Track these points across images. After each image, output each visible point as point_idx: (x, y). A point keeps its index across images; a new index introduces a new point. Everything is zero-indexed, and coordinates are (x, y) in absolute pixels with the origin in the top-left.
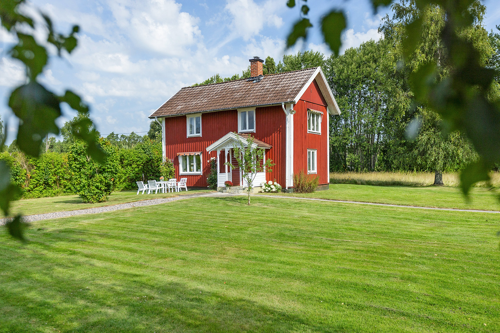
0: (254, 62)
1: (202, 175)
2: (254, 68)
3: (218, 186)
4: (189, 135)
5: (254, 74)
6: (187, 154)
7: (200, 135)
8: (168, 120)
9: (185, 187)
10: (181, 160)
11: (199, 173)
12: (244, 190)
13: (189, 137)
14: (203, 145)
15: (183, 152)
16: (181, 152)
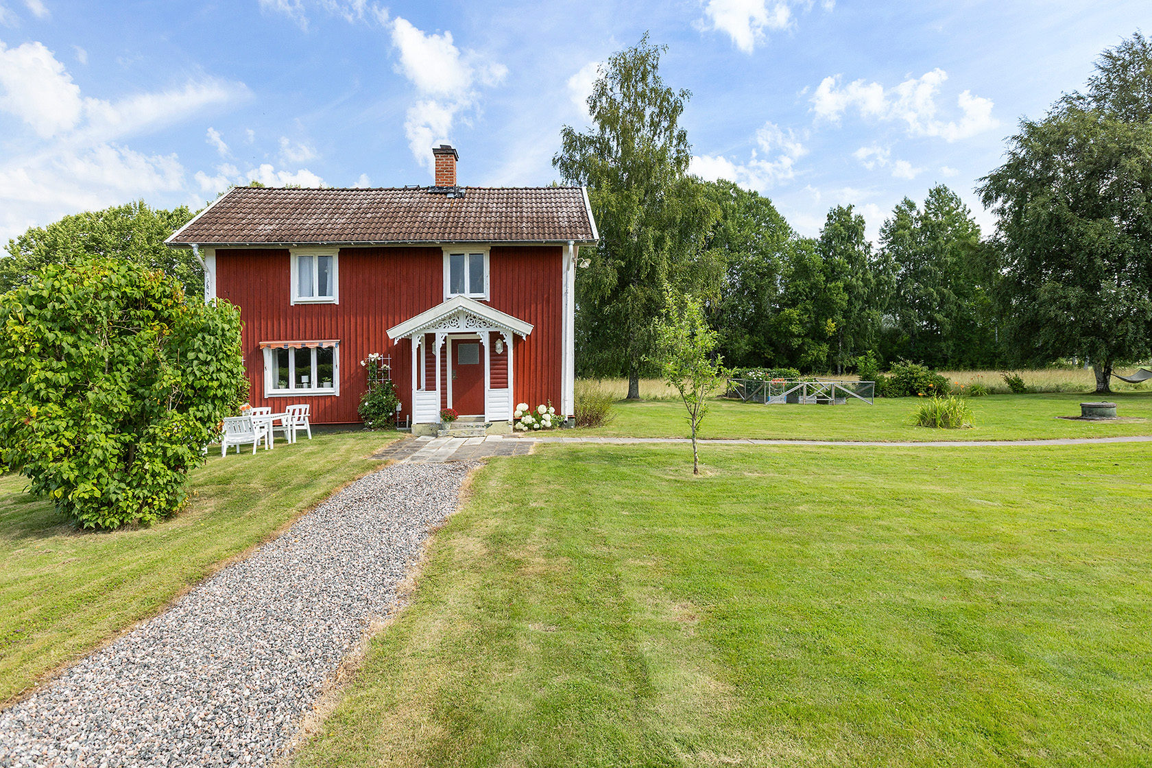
0: (444, 156)
1: (338, 395)
2: (445, 168)
3: (414, 422)
4: (295, 298)
5: (444, 180)
6: (294, 345)
7: (334, 298)
8: (226, 256)
9: (307, 427)
10: (269, 360)
11: (326, 390)
12: (487, 427)
13: (300, 303)
14: (342, 325)
15: (270, 340)
16: (267, 340)
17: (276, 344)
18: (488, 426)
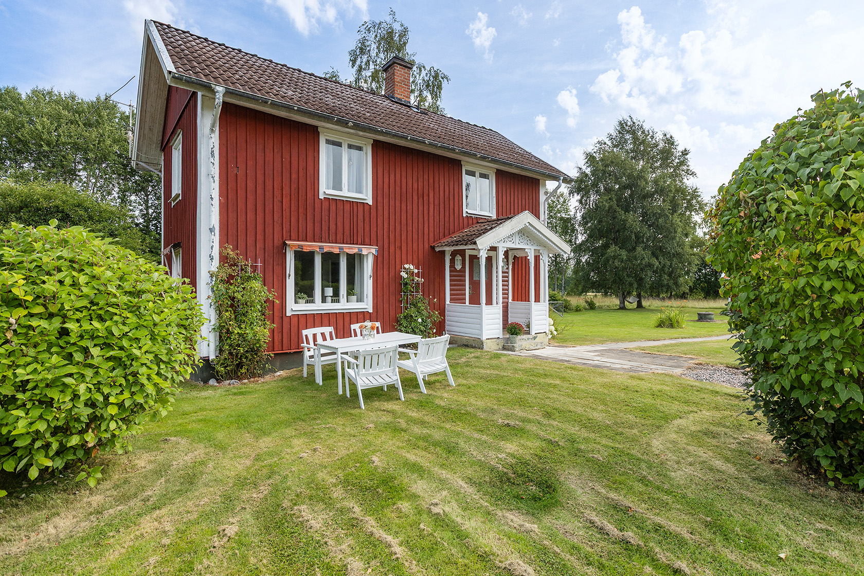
1: (371, 310)
2: (403, 81)
3: (484, 337)
4: (325, 190)
5: (402, 92)
7: (368, 195)
10: (291, 266)
11: (358, 305)
13: (330, 197)
14: (375, 230)
15: (303, 241)
16: (298, 240)
17: (309, 246)
18: (535, 338)
